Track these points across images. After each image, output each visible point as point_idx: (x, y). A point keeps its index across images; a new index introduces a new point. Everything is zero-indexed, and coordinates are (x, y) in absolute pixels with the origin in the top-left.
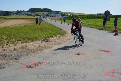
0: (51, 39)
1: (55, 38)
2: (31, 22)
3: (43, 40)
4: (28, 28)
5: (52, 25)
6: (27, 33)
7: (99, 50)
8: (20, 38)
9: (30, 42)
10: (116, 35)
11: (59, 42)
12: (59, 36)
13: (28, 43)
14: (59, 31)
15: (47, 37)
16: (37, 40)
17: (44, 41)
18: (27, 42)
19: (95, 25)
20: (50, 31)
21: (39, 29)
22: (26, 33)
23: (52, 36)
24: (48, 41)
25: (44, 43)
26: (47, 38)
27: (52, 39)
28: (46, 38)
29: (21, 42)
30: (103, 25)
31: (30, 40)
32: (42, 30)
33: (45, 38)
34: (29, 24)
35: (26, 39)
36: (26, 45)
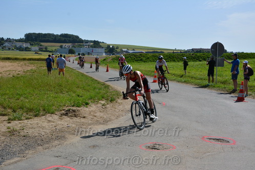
0: (84, 110)
1: (93, 107)
2: (29, 68)
3: (63, 112)
4: (24, 82)
5: (83, 75)
6: (21, 95)
7: (203, 138)
8: (5, 108)
9: (31, 118)
10: (240, 99)
11: (105, 117)
12: (103, 102)
13: (26, 121)
14: (103, 92)
15: (73, 106)
16: (49, 113)
17: (66, 114)
18: (23, 118)
19: (189, 77)
20: (80, 92)
21: (51, 85)
22: (18, 94)
23: (87, 104)
24: (76, 116)
25: (66, 121)
26: (74, 108)
27: (87, 109)
28: (71, 108)
29: (6, 118)
30: (209, 75)
31: (31, 114)
32: (60, 88)
33: (69, 108)
34: (24, 72)
35: (19, 112)
36: (20, 126)
